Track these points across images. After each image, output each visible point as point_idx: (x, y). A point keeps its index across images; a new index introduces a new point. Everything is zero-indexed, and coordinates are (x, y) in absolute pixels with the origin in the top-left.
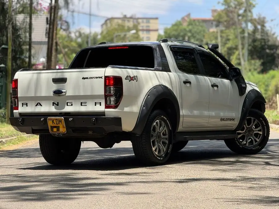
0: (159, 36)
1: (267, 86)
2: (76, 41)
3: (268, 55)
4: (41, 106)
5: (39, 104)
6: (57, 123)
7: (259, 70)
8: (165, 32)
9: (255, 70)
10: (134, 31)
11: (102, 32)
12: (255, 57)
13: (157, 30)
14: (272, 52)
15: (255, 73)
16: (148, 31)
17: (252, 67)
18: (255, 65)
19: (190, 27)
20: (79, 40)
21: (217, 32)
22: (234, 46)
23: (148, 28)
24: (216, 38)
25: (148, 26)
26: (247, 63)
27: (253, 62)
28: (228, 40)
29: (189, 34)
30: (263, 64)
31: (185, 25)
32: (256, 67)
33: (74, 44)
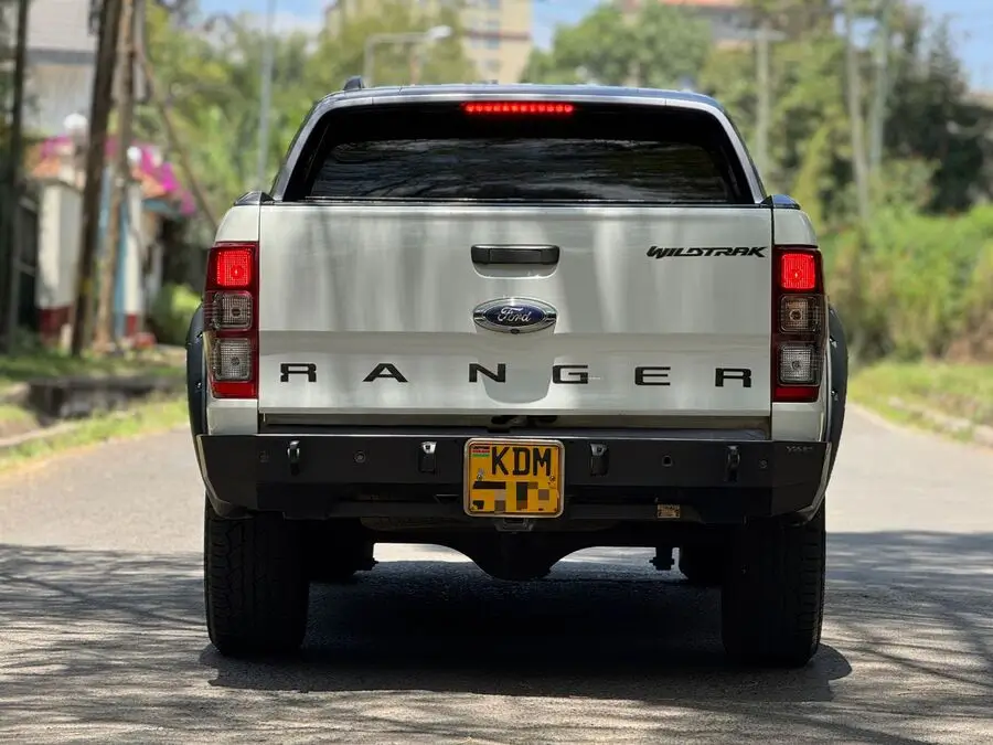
0: (535, 56)
1: (963, 265)
2: (223, 62)
3: (954, 144)
4: (401, 379)
5: (386, 371)
6: (522, 468)
7: (923, 199)
8: (558, 43)
9: (909, 198)
10: (442, 31)
11: (325, 33)
12: (905, 147)
13: (523, 38)
14: (970, 132)
15: (909, 211)
16: (494, 38)
17: (897, 189)
18: (907, 179)
19: (652, 29)
20: (237, 58)
21: (754, 52)
22: (810, 104)
23: (493, 29)
24: (750, 73)
25: (497, 23)
26: (876, 169)
27: (901, 167)
28: (792, 80)
29: (646, 55)
30: (938, 178)
31: (630, 21)
32: (911, 190)
33: (215, 71)
